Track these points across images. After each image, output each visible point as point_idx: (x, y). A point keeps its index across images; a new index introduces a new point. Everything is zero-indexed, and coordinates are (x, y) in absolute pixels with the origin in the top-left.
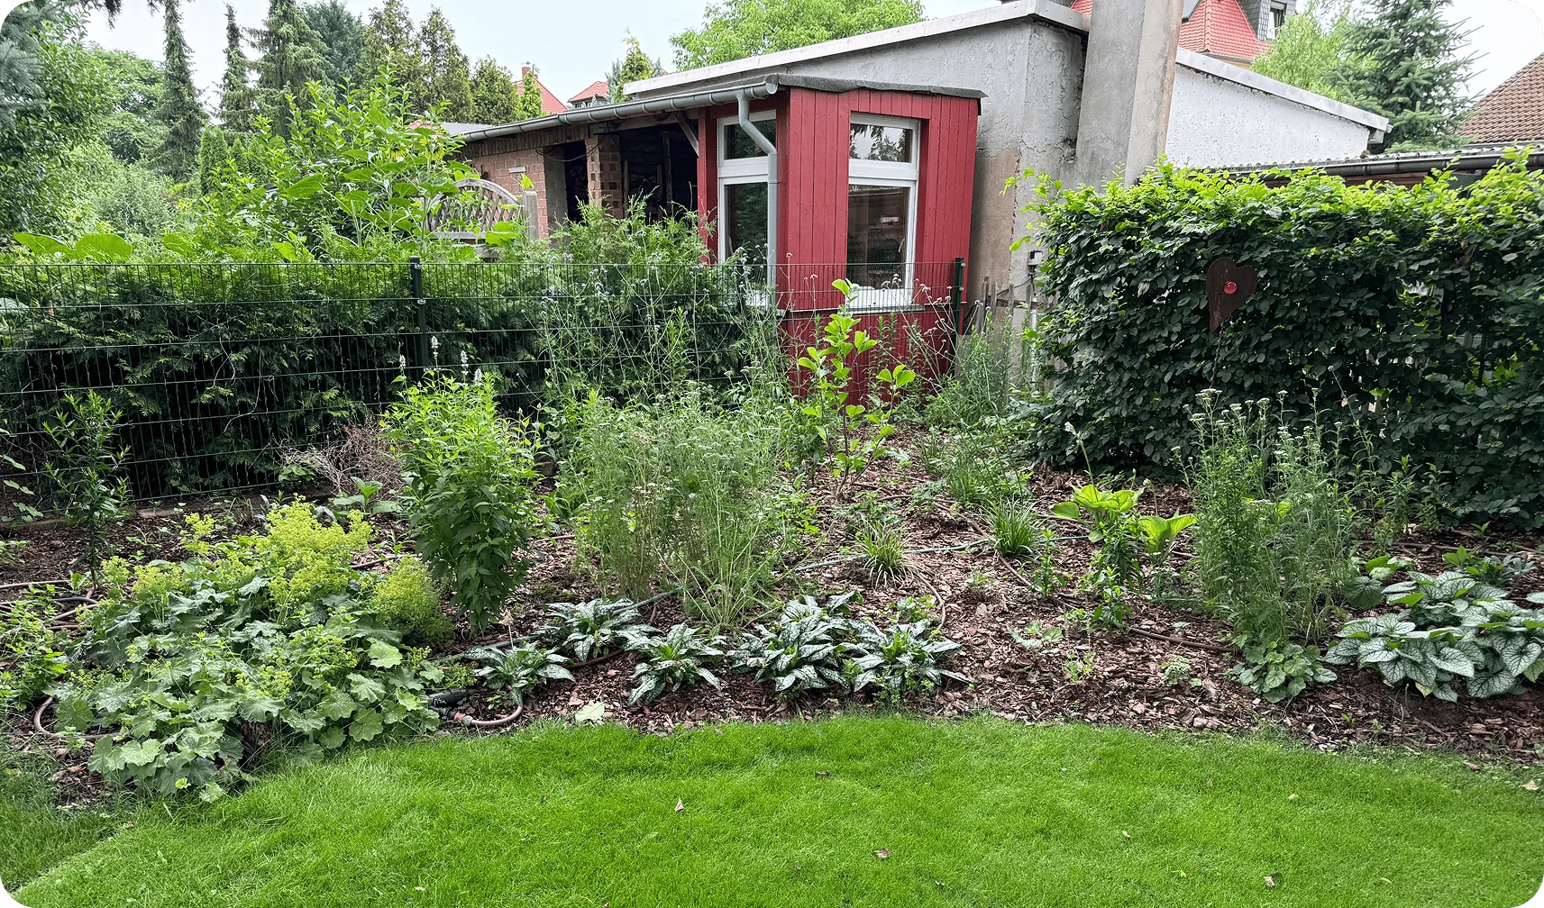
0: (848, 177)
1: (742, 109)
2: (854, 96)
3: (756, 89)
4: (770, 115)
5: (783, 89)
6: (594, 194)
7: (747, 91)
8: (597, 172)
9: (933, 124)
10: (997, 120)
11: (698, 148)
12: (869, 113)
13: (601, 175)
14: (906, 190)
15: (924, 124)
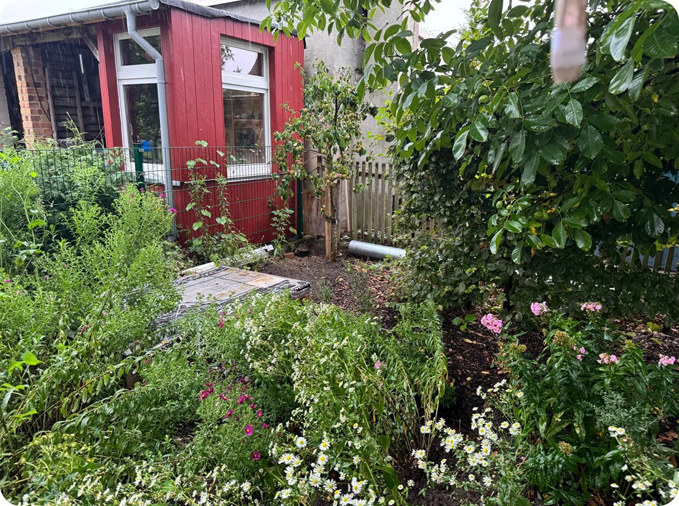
0: (222, 83)
1: (130, 23)
2: (222, 23)
3: (141, 5)
4: (155, 31)
5: (164, 8)
6: (22, 90)
7: (133, 6)
8: (23, 74)
9: (277, 51)
10: (315, 53)
11: (99, 55)
12: (233, 38)
13: (26, 77)
14: (262, 95)
15: (271, 50)
